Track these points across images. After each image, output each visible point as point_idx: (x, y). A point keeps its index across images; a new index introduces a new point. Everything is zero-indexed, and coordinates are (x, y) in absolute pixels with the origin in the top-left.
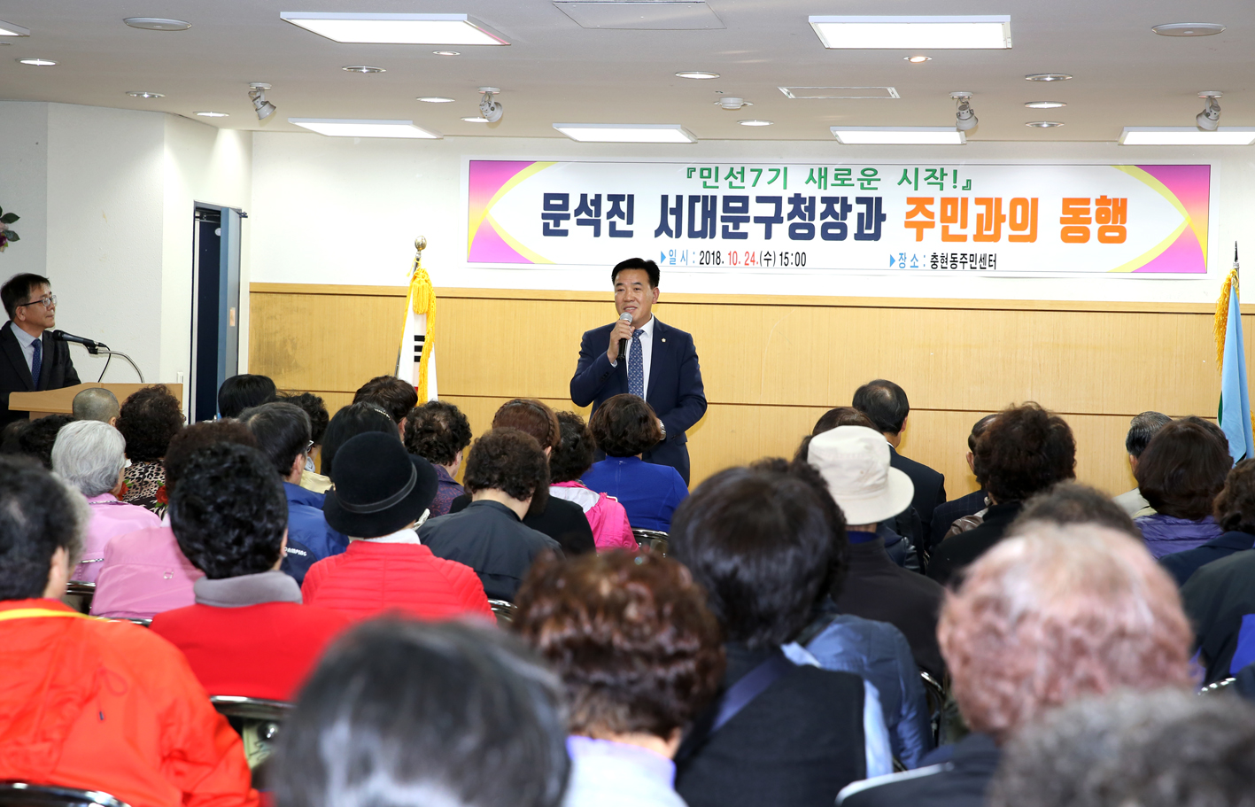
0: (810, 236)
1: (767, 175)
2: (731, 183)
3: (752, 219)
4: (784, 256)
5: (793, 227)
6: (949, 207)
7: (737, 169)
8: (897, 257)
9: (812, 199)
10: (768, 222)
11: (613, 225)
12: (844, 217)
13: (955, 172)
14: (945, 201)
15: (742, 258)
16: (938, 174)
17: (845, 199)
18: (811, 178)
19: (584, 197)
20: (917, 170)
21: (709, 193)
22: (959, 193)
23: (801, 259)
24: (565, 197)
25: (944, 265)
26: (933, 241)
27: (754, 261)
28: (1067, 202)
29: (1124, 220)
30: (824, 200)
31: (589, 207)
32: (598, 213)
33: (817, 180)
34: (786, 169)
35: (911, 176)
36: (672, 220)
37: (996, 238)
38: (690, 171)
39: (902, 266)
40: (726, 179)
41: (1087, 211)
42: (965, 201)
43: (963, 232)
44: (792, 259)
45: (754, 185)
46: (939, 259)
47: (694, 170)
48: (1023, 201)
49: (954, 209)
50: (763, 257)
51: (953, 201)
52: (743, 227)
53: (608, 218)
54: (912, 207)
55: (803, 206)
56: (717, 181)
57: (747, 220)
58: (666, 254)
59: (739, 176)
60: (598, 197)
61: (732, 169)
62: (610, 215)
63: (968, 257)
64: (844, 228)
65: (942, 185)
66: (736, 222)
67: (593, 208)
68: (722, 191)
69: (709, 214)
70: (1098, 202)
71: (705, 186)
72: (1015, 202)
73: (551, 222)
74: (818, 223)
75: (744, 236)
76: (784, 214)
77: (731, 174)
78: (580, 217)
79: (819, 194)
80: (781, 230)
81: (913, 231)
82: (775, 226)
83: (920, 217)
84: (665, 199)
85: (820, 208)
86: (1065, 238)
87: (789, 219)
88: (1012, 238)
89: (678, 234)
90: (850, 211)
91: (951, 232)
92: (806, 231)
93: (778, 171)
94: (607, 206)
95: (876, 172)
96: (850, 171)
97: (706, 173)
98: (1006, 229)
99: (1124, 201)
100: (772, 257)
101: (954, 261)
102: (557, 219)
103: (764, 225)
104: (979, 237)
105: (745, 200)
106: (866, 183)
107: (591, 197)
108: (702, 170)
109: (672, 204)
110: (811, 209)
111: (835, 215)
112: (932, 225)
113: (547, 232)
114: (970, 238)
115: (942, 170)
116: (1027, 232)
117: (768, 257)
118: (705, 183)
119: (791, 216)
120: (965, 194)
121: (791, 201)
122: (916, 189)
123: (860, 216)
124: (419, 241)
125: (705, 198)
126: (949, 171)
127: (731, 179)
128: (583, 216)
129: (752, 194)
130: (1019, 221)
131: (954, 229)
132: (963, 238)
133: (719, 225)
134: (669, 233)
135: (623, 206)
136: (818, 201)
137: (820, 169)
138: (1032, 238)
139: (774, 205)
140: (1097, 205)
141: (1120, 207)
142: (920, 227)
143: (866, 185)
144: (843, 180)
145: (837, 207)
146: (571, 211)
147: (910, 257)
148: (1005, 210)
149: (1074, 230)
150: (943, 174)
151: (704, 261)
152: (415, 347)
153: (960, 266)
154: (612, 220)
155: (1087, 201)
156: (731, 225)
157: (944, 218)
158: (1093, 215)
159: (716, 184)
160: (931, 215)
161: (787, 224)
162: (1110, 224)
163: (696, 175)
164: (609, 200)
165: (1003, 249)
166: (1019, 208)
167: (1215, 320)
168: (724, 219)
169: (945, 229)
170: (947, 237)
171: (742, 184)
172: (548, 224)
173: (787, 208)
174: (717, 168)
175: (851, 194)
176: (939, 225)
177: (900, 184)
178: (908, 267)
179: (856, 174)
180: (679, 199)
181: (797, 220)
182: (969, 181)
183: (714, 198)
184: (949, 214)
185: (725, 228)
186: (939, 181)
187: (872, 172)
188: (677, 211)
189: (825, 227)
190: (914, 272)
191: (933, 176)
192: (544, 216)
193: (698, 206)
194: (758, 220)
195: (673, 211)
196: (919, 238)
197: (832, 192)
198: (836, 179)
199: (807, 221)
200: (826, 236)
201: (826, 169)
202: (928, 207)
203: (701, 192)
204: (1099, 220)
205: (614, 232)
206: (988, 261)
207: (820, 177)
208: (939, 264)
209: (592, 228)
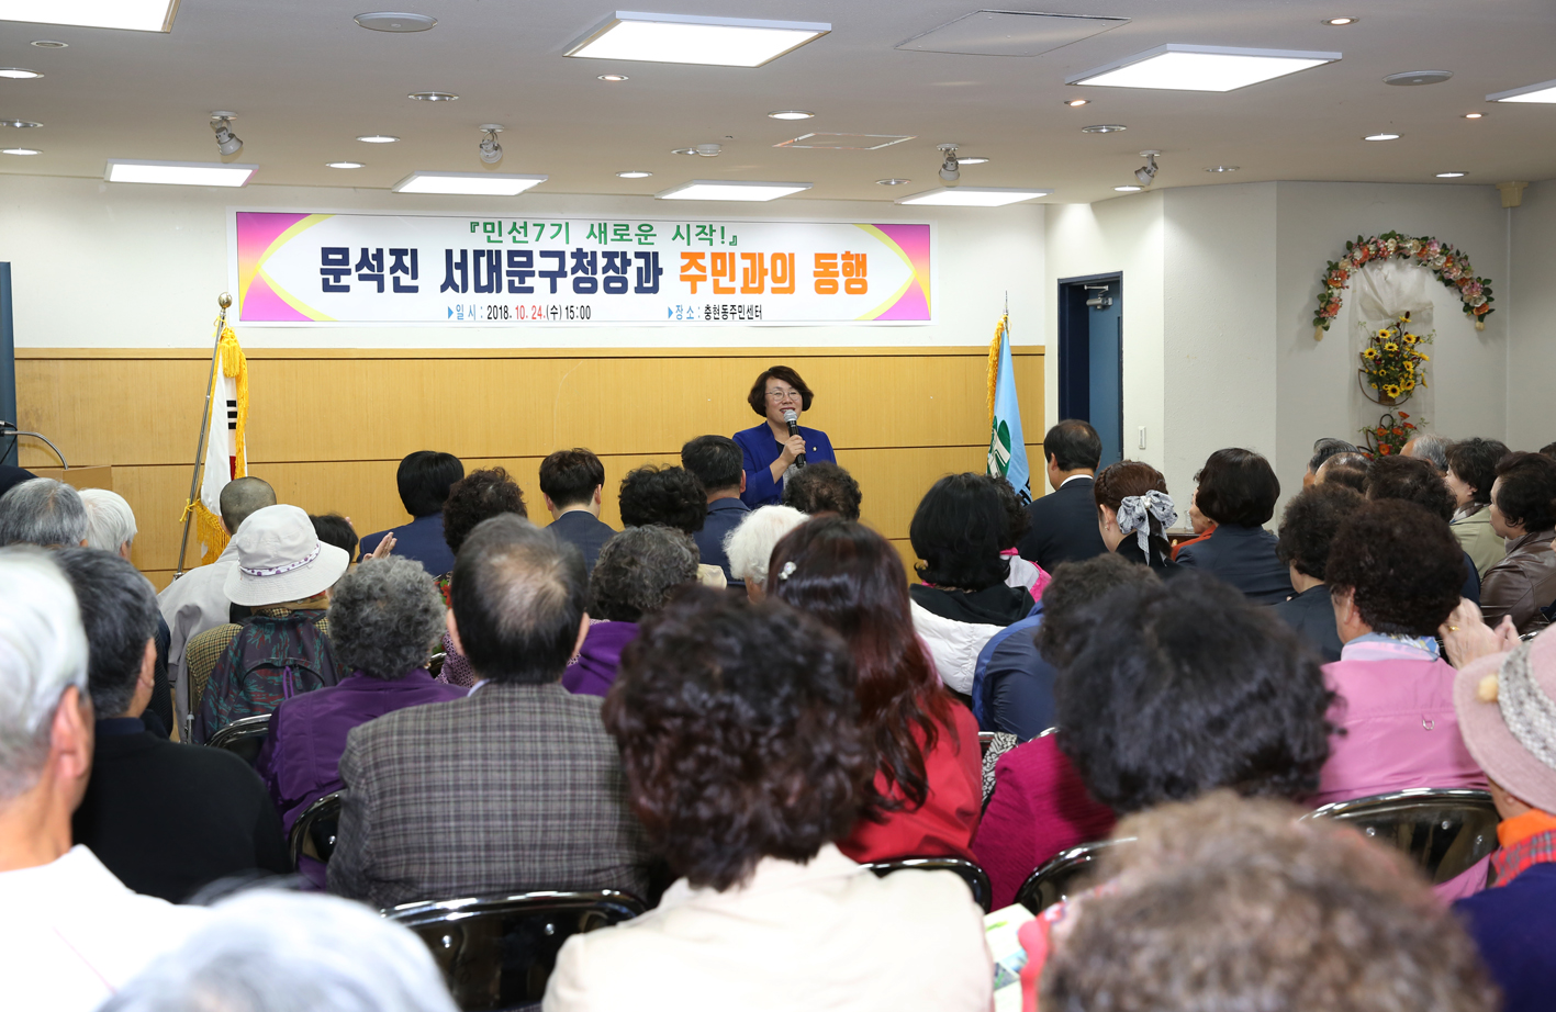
0: (593, 290)
1: (549, 231)
2: (514, 238)
3: (537, 274)
4: (570, 309)
5: (577, 281)
6: (719, 261)
7: (520, 223)
8: (674, 309)
9: (594, 254)
10: (553, 276)
11: (396, 280)
12: (625, 272)
13: (723, 228)
14: (715, 256)
15: (529, 312)
16: (707, 231)
17: (624, 254)
18: (592, 233)
19: (365, 251)
20: (688, 226)
21: (494, 247)
22: (726, 249)
23: (586, 313)
24: (345, 252)
25: (717, 316)
26: (706, 294)
27: (540, 315)
28: (818, 257)
29: (865, 274)
30: (605, 254)
31: (371, 264)
32: (381, 268)
33: (597, 234)
34: (567, 224)
35: (683, 231)
36: (457, 274)
37: (760, 290)
38: (474, 226)
39: (679, 318)
40: (510, 233)
41: (835, 265)
42: (732, 255)
43: (731, 285)
44: (577, 312)
45: (537, 240)
46: (712, 310)
47: (478, 224)
48: (780, 256)
49: (722, 263)
50: (550, 311)
51: (722, 256)
52: (529, 282)
53: (391, 273)
54: (686, 261)
55: (585, 261)
56: (500, 235)
57: (532, 274)
58: (454, 310)
59: (522, 230)
60: (380, 251)
61: (515, 224)
62: (393, 270)
63: (736, 308)
64: (624, 282)
65: (711, 241)
66: (522, 276)
67: (375, 263)
68: (506, 246)
69: (494, 268)
70: (843, 257)
71: (489, 240)
72: (775, 257)
73: (331, 278)
74: (600, 277)
75: (530, 290)
76: (568, 268)
77: (514, 228)
78: (361, 272)
79: (600, 249)
80: (565, 284)
81: (688, 284)
82: (559, 281)
83: (693, 271)
84: (449, 253)
85: (602, 262)
86: (819, 290)
87: (573, 273)
88: (774, 291)
89: (465, 289)
90: (630, 265)
91: (721, 285)
92: (589, 285)
93: (560, 226)
94: (389, 261)
95: (652, 228)
96: (627, 226)
97: (489, 227)
98: (768, 280)
99: (864, 256)
100: (558, 311)
101: (725, 312)
102: (337, 274)
103: (548, 279)
104: (745, 290)
105: (529, 254)
106: (643, 238)
107: (372, 251)
108: (485, 224)
109: (457, 258)
110: (593, 263)
111: (616, 270)
112: (704, 278)
113: (327, 287)
114: (738, 290)
115: (711, 226)
116: (786, 285)
117: (554, 311)
118: (489, 237)
119: (574, 271)
120: (732, 249)
121: (573, 255)
122: (689, 244)
123: (639, 269)
124: (224, 297)
125: (490, 252)
126: (717, 227)
127: (515, 233)
128: (365, 271)
129: (536, 249)
130: (779, 274)
131: (724, 282)
132: (731, 291)
133: (505, 280)
134: (456, 288)
135: (407, 260)
136: (599, 255)
137: (600, 225)
138: (791, 290)
139: (557, 259)
140: (843, 259)
141: (861, 261)
142: (694, 280)
143: (643, 241)
144: (622, 235)
145: (618, 262)
146: (352, 266)
147: (686, 309)
148: (767, 264)
149: (825, 285)
150: (712, 231)
151: (491, 316)
152: (229, 413)
153: (730, 316)
154: (396, 275)
155: (834, 256)
156: (516, 279)
157: (715, 272)
158: (840, 269)
159: (500, 239)
160: (703, 269)
161: (570, 278)
162: (854, 277)
163: (479, 229)
164: (391, 254)
165: (766, 300)
166: (779, 262)
167: (990, 360)
168: (509, 274)
169: (716, 283)
170: (718, 290)
171: (525, 239)
172: (328, 279)
173: (570, 263)
174: (500, 223)
175: (631, 248)
176: (710, 279)
177: (674, 239)
178: (684, 318)
179: (633, 230)
180: (464, 253)
181: (580, 274)
182: (735, 237)
183: (498, 253)
184: (719, 268)
185: (511, 283)
186: (708, 237)
187: (648, 228)
188: (462, 266)
189: (608, 281)
190: (690, 323)
191: (703, 232)
192: (323, 272)
193: (483, 261)
194: (543, 274)
195: (458, 266)
196: (694, 290)
197: (612, 247)
198: (615, 234)
199: (590, 275)
200: (608, 290)
201: (605, 224)
202: (700, 261)
203: (486, 247)
204: (845, 274)
205: (398, 288)
206: (754, 312)
207: (600, 232)
208: (712, 315)
209: (375, 283)
